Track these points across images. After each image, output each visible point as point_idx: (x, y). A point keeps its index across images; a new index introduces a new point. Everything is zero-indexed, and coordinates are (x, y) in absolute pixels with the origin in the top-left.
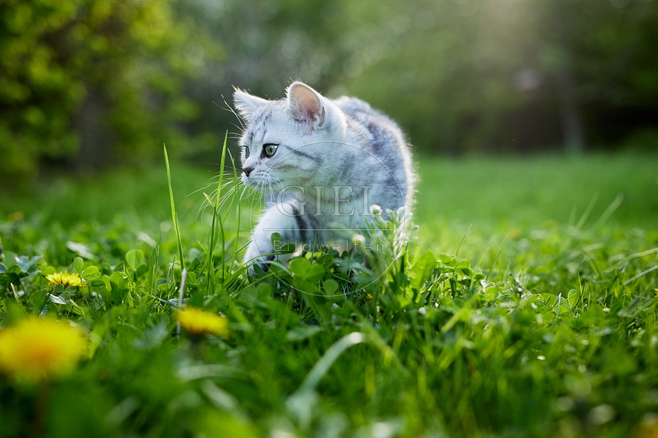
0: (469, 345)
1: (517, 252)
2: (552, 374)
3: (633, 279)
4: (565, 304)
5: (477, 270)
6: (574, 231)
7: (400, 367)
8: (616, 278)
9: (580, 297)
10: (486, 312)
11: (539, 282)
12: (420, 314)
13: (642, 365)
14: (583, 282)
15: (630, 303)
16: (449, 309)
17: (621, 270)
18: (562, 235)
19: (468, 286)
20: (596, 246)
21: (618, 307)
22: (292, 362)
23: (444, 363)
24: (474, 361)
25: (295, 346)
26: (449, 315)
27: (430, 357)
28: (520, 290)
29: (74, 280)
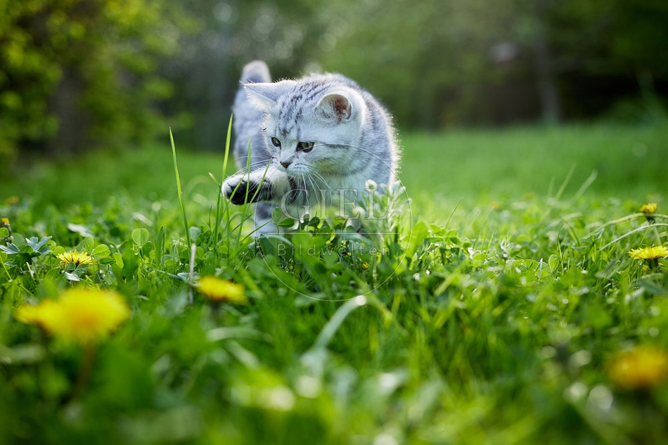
0: (460, 305)
1: (500, 222)
2: (536, 328)
3: (609, 244)
4: (546, 268)
5: (463, 240)
6: (552, 202)
7: (398, 328)
8: (593, 244)
9: (560, 262)
10: (475, 276)
11: (521, 250)
12: (414, 280)
13: (616, 320)
14: (563, 248)
15: (606, 266)
16: (441, 275)
17: (598, 236)
18: (542, 205)
19: (457, 254)
20: (573, 215)
21: (595, 269)
22: (302, 326)
23: (439, 323)
24: (466, 319)
25: (302, 311)
26: (440, 280)
27: (425, 316)
28: (505, 256)
29: (83, 258)
